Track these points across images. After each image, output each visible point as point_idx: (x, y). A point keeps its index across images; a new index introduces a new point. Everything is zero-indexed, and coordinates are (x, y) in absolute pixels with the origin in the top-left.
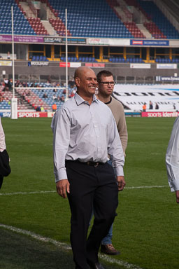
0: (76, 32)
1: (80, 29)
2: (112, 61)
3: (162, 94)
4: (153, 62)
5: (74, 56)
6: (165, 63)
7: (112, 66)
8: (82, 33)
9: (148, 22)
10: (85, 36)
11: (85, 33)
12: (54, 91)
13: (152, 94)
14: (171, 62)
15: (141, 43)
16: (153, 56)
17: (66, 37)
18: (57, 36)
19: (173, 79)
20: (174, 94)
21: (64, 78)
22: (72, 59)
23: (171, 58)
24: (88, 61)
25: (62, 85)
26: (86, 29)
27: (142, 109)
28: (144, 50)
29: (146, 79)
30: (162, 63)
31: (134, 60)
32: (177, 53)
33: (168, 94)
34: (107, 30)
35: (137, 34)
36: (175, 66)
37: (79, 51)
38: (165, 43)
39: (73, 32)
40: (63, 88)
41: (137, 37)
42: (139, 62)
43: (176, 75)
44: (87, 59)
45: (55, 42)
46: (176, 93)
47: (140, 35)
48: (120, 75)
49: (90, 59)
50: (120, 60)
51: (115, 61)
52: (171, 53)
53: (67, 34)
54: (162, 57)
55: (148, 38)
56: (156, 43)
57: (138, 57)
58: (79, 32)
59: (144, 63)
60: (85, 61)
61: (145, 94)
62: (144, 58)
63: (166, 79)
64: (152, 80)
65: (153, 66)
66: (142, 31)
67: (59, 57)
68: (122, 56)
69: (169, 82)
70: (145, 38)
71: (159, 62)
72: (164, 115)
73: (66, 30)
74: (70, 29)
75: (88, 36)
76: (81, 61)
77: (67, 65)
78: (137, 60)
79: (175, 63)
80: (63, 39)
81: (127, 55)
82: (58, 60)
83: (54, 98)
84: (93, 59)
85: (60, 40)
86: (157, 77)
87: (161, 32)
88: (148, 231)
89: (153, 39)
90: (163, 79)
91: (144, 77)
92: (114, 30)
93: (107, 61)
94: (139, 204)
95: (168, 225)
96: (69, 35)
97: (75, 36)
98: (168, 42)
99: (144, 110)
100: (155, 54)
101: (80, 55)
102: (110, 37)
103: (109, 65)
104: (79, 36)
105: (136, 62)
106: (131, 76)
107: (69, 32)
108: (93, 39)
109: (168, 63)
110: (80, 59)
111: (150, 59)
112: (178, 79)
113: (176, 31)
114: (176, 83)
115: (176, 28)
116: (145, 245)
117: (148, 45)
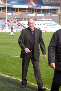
0: (10, 3)
1: (11, 2)
2: (22, 13)
3: (39, 25)
4: (36, 13)
5: (9, 11)
6: (40, 14)
7: (22, 15)
8: (12, 3)
10: (13, 4)
11: (13, 3)
12: (2, 23)
14: (42, 14)
15: (32, 7)
17: (6, 4)
18: (3, 4)
19: (42, 19)
21: (5, 18)
22: (8, 12)
23: (42, 12)
24: (14, 13)
25: (5, 21)
26: (13, 2)
28: (33, 9)
30: (39, 14)
31: (29, 13)
33: (41, 24)
34: (20, 2)
35: (31, 4)
36: (43, 15)
37: (11, 9)
38: (40, 7)
39: (9, 3)
40: (5, 22)
41: (30, 5)
42: (31, 14)
43: (43, 18)
44: (13, 12)
45: (2, 6)
46: (43, 24)
47: (32, 4)
48: (25, 18)
49: (14, 12)
50: (25, 13)
51: (23, 13)
52: (42, 10)
53: (6, 3)
54: (39, 12)
55: (34, 6)
56: (37, 7)
57: (31, 12)
58: (11, 3)
59: (33, 14)
60: (13, 13)
62: (33, 12)
64: (35, 20)
65: (36, 15)
66: (32, 3)
67: (4, 11)
68: (25, 11)
69: (41, 20)
70: (33, 5)
71: (38, 14)
73: (6, 2)
74: (8, 2)
75: (14, 4)
76: (11, 13)
77: (6, 14)
78: (30, 13)
79: (43, 14)
80: (5, 5)
81: (27, 11)
82: (3, 12)
83: (2, 25)
84: (16, 12)
85: (4, 5)
86: (37, 19)
87: (38, 3)
89: (36, 6)
90: (39, 19)
92: (22, 2)
93: (20, 13)
96: (7, 4)
97: (9, 4)
98: (41, 7)
100: (37, 11)
101: (11, 11)
102: (21, 5)
103: (21, 14)
104: (10, 4)
105: (30, 14)
106: (28, 18)
107: (7, 3)
108: (16, 5)
109: (41, 14)
110: (11, 12)
111: (35, 12)
112: (44, 19)
113: (44, 3)
114: (43, 21)
115: (44, 2)
116: (32, 75)
117: (34, 8)
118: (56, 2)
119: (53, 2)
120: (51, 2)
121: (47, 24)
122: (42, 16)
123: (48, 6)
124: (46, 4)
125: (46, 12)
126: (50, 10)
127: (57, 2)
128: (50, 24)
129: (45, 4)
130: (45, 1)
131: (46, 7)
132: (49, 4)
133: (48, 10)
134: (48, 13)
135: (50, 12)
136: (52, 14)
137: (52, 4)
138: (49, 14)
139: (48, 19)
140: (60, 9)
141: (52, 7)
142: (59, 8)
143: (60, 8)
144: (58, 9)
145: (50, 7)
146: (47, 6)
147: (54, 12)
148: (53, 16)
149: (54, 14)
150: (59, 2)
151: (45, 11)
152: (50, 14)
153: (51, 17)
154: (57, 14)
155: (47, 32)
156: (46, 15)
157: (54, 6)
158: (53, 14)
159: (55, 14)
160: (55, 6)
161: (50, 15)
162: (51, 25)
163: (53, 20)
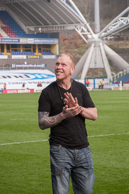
3: (17, 77)
4: (9, 54)
6: (18, 54)
9: (4, 26)
13: (9, 77)
14: (22, 54)
16: (9, 49)
19: (24, 66)
20: (25, 76)
23: (22, 51)
27: (3, 88)
29: (5, 66)
30: (15, 54)
32: (26, 47)
33: (21, 77)
36: (24, 57)
38: (17, 41)
43: (26, 63)
52: (21, 47)
54: (16, 51)
55: (5, 38)
56: (11, 41)
59: (3, 54)
61: (4, 77)
62: (3, 51)
63: (19, 66)
64: (9, 66)
65: (10, 57)
69: (21, 68)
70: (2, 37)
71: (13, 54)
72: (19, 92)
79: (25, 54)
86: (12, 65)
87: (14, 33)
88: (10, 176)
89: (8, 38)
90: (17, 66)
91: (4, 65)
94: (3, 156)
95: (25, 170)
98: (19, 40)
99: (5, 89)
100: (11, 49)
109: (20, 54)
111: (7, 52)
112: (28, 66)
113: (25, 33)
114: (26, 68)
115: (24, 30)
116: (8, 187)
117: (5, 42)
118: (49, 30)
119: (44, 30)
120: (40, 29)
121: (33, 74)
122: (23, 59)
123: (34, 37)
124: (30, 33)
125: (30, 50)
126: (39, 45)
127: (53, 29)
128: (39, 74)
129: (28, 35)
130: (28, 28)
131: (31, 41)
132: (35, 33)
133: (34, 45)
134: (35, 52)
135: (39, 49)
136: (44, 54)
137: (41, 33)
138: (36, 54)
139: (35, 66)
140: (59, 44)
141: (42, 41)
142: (56, 41)
143: (59, 41)
144: (55, 45)
145: (39, 41)
146: (32, 37)
147: (47, 51)
148: (45, 58)
149: (48, 54)
150: (57, 29)
151: (28, 48)
152: (40, 54)
153: (41, 61)
154: (53, 54)
155: (35, 91)
156: (31, 57)
157: (46, 38)
158: (46, 54)
159: (50, 54)
160: (48, 38)
161: (39, 57)
162: (43, 78)
163: (46, 66)
